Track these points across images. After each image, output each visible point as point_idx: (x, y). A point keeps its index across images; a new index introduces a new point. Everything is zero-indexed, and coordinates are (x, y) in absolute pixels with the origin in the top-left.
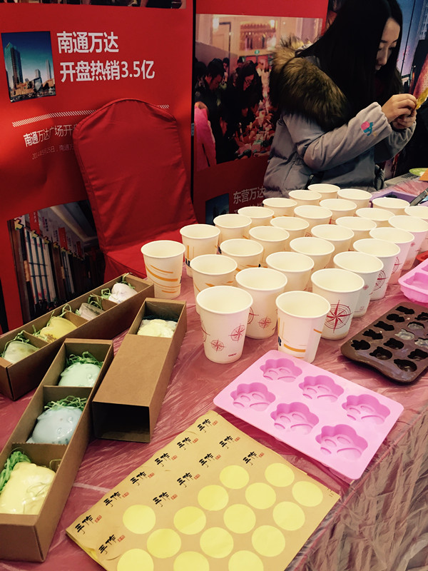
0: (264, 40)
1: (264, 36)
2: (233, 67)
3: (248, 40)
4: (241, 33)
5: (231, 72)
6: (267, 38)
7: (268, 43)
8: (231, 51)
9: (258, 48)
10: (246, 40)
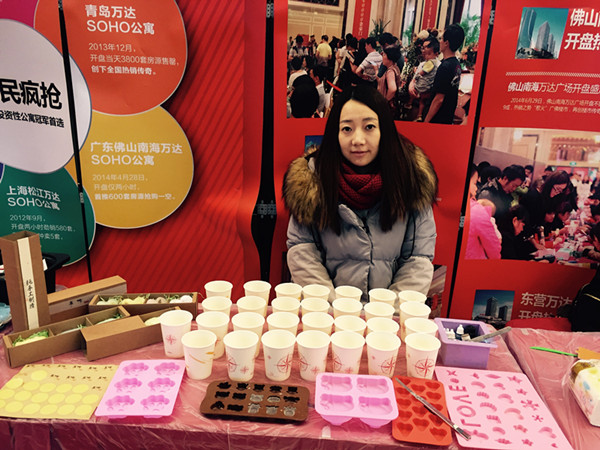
0: (584, 153)
1: (585, 149)
2: (538, 175)
3: (562, 152)
4: (553, 145)
5: (534, 179)
6: (588, 153)
7: (590, 156)
8: (537, 160)
9: (575, 160)
10: (559, 152)
